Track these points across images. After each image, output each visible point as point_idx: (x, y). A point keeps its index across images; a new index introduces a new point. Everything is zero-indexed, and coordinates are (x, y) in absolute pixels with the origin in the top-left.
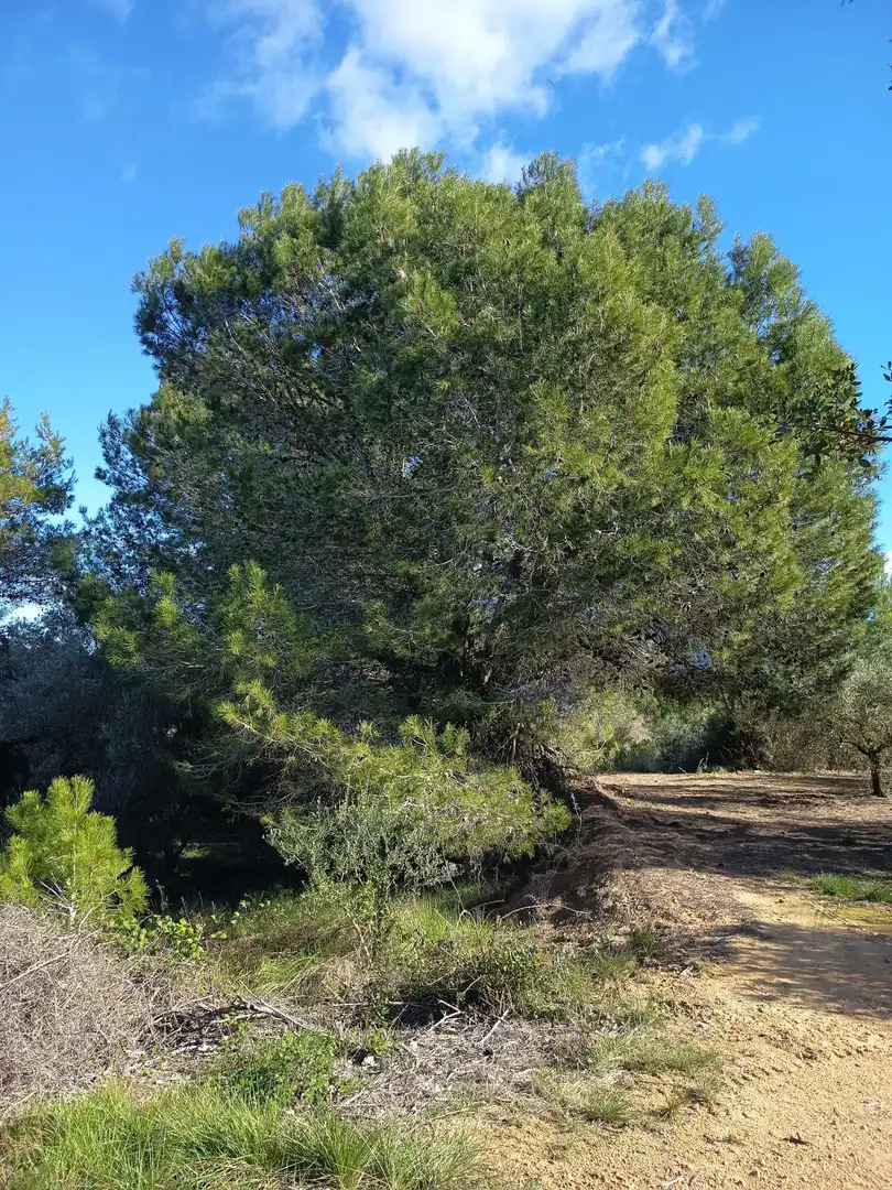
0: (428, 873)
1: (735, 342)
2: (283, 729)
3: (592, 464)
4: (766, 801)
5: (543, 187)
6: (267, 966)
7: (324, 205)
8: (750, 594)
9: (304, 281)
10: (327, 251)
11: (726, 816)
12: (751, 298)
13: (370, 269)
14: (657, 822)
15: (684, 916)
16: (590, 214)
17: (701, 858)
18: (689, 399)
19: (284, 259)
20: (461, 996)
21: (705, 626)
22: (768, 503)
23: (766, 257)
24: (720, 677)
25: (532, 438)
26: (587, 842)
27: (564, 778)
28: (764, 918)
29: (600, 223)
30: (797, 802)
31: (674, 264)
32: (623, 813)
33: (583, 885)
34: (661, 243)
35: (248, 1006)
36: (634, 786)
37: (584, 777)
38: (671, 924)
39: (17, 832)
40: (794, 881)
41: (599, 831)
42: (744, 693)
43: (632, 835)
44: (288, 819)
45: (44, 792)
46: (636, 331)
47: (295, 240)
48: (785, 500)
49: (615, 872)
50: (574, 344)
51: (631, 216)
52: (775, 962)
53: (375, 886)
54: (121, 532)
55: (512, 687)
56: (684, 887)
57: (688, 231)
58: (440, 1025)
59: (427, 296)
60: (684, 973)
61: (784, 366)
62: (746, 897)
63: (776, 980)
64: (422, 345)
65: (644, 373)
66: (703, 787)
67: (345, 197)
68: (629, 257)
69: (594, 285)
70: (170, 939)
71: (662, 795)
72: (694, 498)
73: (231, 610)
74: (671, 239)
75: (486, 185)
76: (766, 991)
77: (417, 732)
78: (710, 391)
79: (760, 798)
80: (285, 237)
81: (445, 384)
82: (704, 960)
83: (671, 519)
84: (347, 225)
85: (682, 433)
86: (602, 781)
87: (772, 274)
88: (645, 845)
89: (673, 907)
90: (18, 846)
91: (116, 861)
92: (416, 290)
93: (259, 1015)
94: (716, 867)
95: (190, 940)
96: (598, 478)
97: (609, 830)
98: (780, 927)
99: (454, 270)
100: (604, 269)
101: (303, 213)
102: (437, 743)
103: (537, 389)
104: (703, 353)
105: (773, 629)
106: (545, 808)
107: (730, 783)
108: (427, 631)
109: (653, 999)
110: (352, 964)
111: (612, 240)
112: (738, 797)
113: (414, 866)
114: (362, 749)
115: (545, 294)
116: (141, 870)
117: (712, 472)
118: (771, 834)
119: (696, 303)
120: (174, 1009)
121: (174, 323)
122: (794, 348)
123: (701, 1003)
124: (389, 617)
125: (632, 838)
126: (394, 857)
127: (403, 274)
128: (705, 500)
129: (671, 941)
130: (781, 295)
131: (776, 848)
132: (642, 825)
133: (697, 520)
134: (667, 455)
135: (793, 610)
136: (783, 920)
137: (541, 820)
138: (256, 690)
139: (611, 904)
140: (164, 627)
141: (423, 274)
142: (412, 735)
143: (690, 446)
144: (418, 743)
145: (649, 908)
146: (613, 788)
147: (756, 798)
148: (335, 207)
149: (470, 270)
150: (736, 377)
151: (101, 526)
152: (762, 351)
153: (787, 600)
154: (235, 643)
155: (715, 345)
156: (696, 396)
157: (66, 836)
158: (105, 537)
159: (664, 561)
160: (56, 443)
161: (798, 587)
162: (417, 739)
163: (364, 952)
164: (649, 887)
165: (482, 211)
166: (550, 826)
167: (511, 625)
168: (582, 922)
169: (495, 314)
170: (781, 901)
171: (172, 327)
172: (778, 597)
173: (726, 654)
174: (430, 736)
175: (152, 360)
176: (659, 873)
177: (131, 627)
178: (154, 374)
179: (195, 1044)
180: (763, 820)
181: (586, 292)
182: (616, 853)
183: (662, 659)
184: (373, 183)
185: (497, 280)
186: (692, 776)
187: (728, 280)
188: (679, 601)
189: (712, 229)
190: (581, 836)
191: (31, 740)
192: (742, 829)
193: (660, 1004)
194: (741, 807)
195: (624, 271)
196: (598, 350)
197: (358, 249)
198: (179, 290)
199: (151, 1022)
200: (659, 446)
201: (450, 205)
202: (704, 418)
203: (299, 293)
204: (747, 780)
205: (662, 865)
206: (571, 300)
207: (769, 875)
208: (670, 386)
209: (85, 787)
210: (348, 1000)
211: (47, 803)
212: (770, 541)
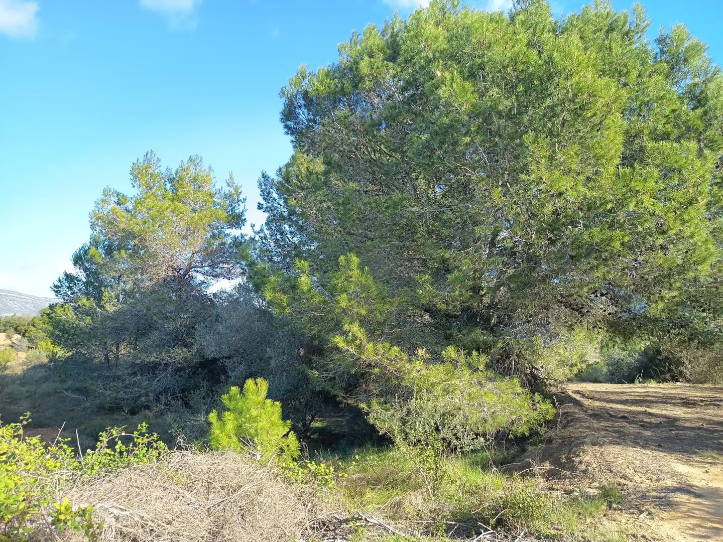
0: (466, 443)
1: (663, 97)
2: (372, 352)
3: (566, 184)
4: (687, 403)
5: (526, 10)
6: (369, 495)
7: (388, 36)
8: (678, 265)
9: (377, 84)
10: (391, 64)
11: (659, 412)
12: (672, 68)
13: (417, 72)
14: (611, 416)
15: (637, 478)
16: (559, 24)
17: (645, 440)
18: (630, 137)
19: (366, 71)
20: (493, 521)
21: (644, 287)
22: (691, 203)
23: (682, 40)
24: (655, 320)
25: (525, 169)
26: (564, 427)
27: (546, 386)
28: (696, 483)
29: (566, 29)
30: (710, 405)
31: (617, 50)
32: (587, 409)
33: (564, 454)
34: (607, 37)
35: (363, 519)
36: (592, 391)
37: (559, 385)
38: (627, 482)
39: (229, 410)
40: (715, 458)
41: (572, 421)
42: (672, 331)
43: (595, 424)
44: (375, 406)
45: (241, 387)
46: (595, 96)
47: (372, 60)
48: (703, 201)
49: (586, 447)
50: (552, 108)
51: (586, 22)
52: (708, 513)
53: (433, 450)
54: (273, 238)
55: (512, 328)
56: (635, 459)
57: (626, 28)
58: (480, 538)
59: (455, 85)
60: (642, 516)
61: (699, 111)
62: (681, 468)
63: (709, 525)
64: (451, 116)
65: (601, 123)
66: (640, 393)
67: (400, 30)
68: (586, 49)
69: (564, 69)
70: (315, 475)
71: (613, 397)
72: (637, 203)
73: (340, 282)
74: (615, 35)
75: (490, 13)
76: (702, 532)
77: (453, 356)
78: (646, 132)
79: (682, 401)
80: (366, 58)
81: (467, 139)
82: (655, 508)
83: (621, 216)
84: (403, 47)
85: (628, 160)
86: (572, 388)
87: (687, 50)
88: (604, 430)
89: (629, 472)
90: (229, 418)
91: (281, 428)
92: (448, 83)
93: (369, 524)
94: (656, 446)
95: (327, 477)
96: (570, 192)
97: (579, 420)
98: (708, 489)
99: (471, 68)
100: (571, 58)
101: (376, 43)
102: (467, 363)
103: (528, 138)
104: (640, 106)
105: (694, 289)
106: (538, 405)
107: (658, 390)
108: (457, 293)
109: (622, 532)
110: (421, 496)
111: (575, 38)
112: (666, 400)
113: (457, 438)
114: (419, 365)
115: (530, 77)
116: (294, 433)
117: (651, 185)
118: (694, 425)
119: (634, 74)
120: (320, 517)
121: (303, 115)
122: (706, 99)
123: (656, 537)
124: (432, 284)
125: (596, 425)
126: (445, 433)
127: (439, 73)
128: (646, 204)
129: (629, 494)
130: (695, 64)
131: (699, 436)
132: (602, 417)
133: (639, 218)
134: (618, 175)
135: (710, 276)
136: (710, 485)
137: (535, 412)
138: (355, 329)
139: (584, 468)
140: (303, 292)
141: (452, 73)
142: (451, 358)
143: (634, 168)
144: (454, 363)
145: (611, 471)
146: (578, 392)
147: (679, 401)
148: (394, 36)
149: (482, 67)
150: (664, 121)
151: (262, 235)
152: (682, 103)
153: (704, 270)
154: (343, 301)
155: (648, 101)
156: (635, 136)
157: (254, 413)
158: (264, 241)
159: (617, 245)
160: (236, 189)
161: (713, 260)
162: (453, 360)
163: (427, 490)
164: (610, 458)
165: (487, 30)
166: (541, 417)
167: (509, 288)
168: (565, 478)
169: (498, 94)
170: (707, 472)
171: (301, 117)
172: (699, 267)
173: (661, 305)
174: (462, 358)
175: (290, 138)
176: (616, 449)
177: (285, 293)
178: (291, 145)
179: (333, 539)
180: (686, 416)
181: (558, 73)
182: (585, 434)
183: (612, 309)
184: (417, 20)
185: (499, 72)
186: (632, 385)
187: (655, 58)
188: (626, 271)
189: (643, 25)
190: (561, 422)
191: (229, 358)
192: (672, 422)
193: (627, 535)
194: (669, 407)
195: (583, 58)
196: (568, 110)
197: (410, 61)
198: (305, 95)
199: (308, 524)
200: (612, 170)
201: (468, 29)
202: (642, 150)
203: (374, 91)
204: (672, 388)
205: (618, 444)
206: (549, 80)
207: (695, 453)
208: (618, 129)
209: (263, 385)
210: (421, 518)
211: (244, 394)
212: (692, 229)
